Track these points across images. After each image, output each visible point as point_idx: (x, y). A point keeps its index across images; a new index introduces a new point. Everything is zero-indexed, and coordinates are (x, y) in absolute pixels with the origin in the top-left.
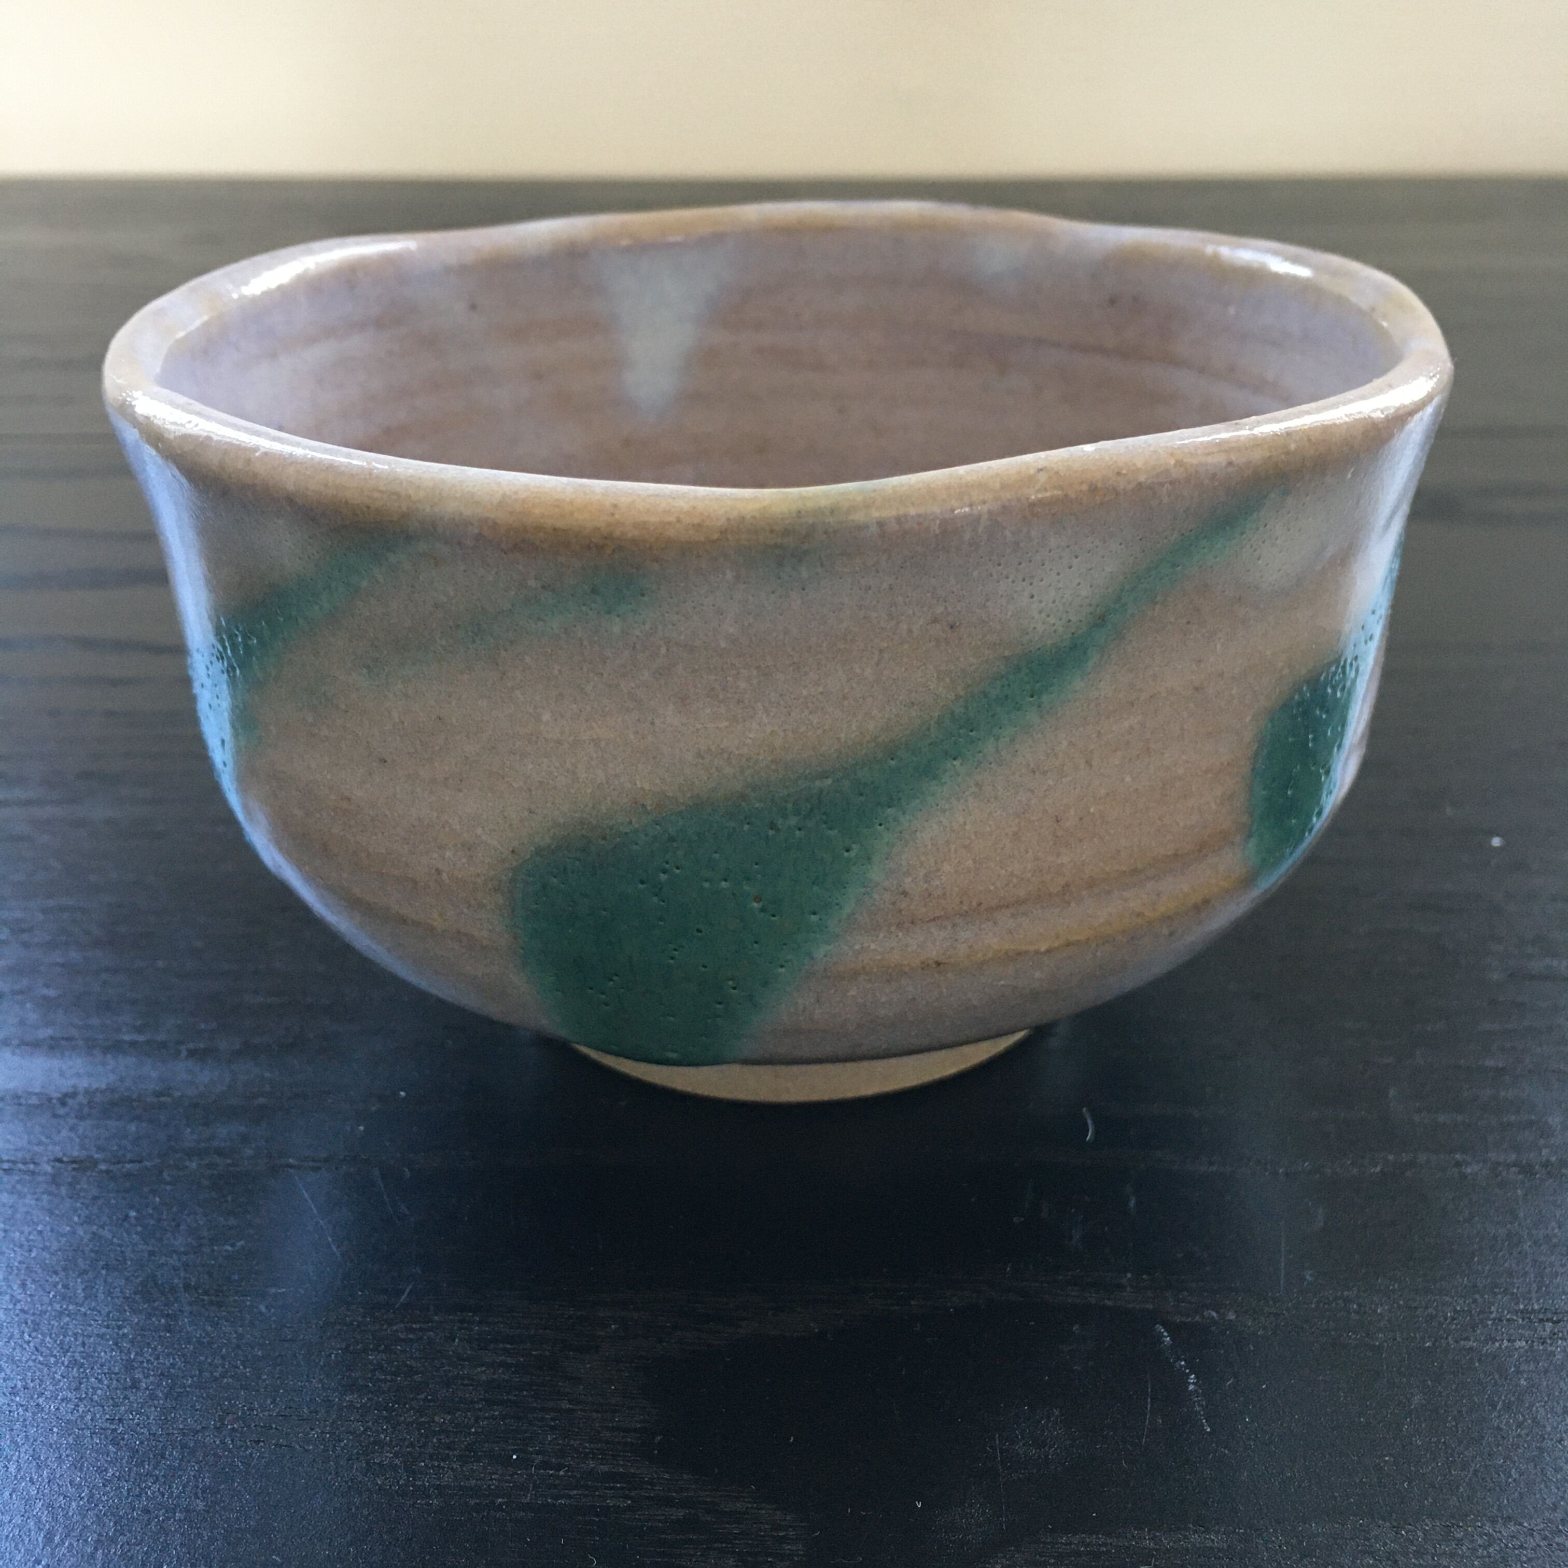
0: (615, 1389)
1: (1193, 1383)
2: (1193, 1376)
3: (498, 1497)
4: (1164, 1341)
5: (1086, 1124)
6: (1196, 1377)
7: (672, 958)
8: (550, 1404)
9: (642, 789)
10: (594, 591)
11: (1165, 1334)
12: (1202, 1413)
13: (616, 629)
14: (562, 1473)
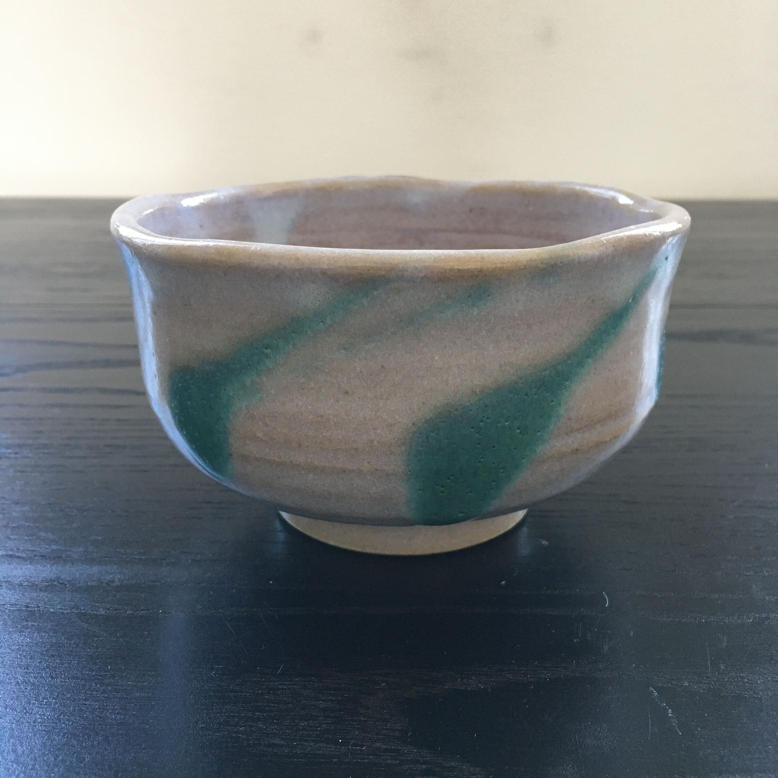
0: (386, 712)
1: (671, 713)
2: (670, 710)
3: (334, 758)
4: (654, 695)
5: (606, 600)
6: (672, 710)
7: (480, 462)
8: (355, 718)
9: (476, 384)
10: (469, 296)
11: (655, 691)
12: (677, 726)
13: (475, 313)
14: (364, 748)
